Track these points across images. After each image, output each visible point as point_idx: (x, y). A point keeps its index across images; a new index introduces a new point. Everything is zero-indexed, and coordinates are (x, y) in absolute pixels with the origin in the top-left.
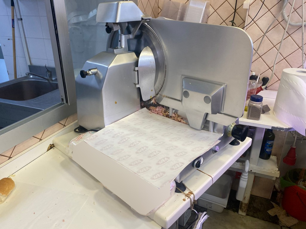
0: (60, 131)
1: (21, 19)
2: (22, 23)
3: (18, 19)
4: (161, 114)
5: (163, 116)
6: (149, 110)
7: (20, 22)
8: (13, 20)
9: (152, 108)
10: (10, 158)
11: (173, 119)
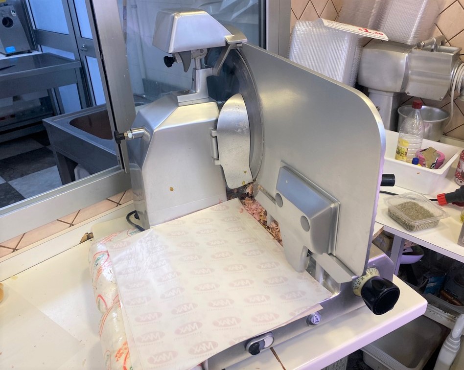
0: (107, 213)
1: (136, 7)
2: (136, 11)
3: (132, 7)
4: (257, 217)
5: (259, 221)
6: (244, 204)
7: (133, 10)
8: (125, 8)
9: (248, 202)
10: (15, 250)
11: (270, 233)
